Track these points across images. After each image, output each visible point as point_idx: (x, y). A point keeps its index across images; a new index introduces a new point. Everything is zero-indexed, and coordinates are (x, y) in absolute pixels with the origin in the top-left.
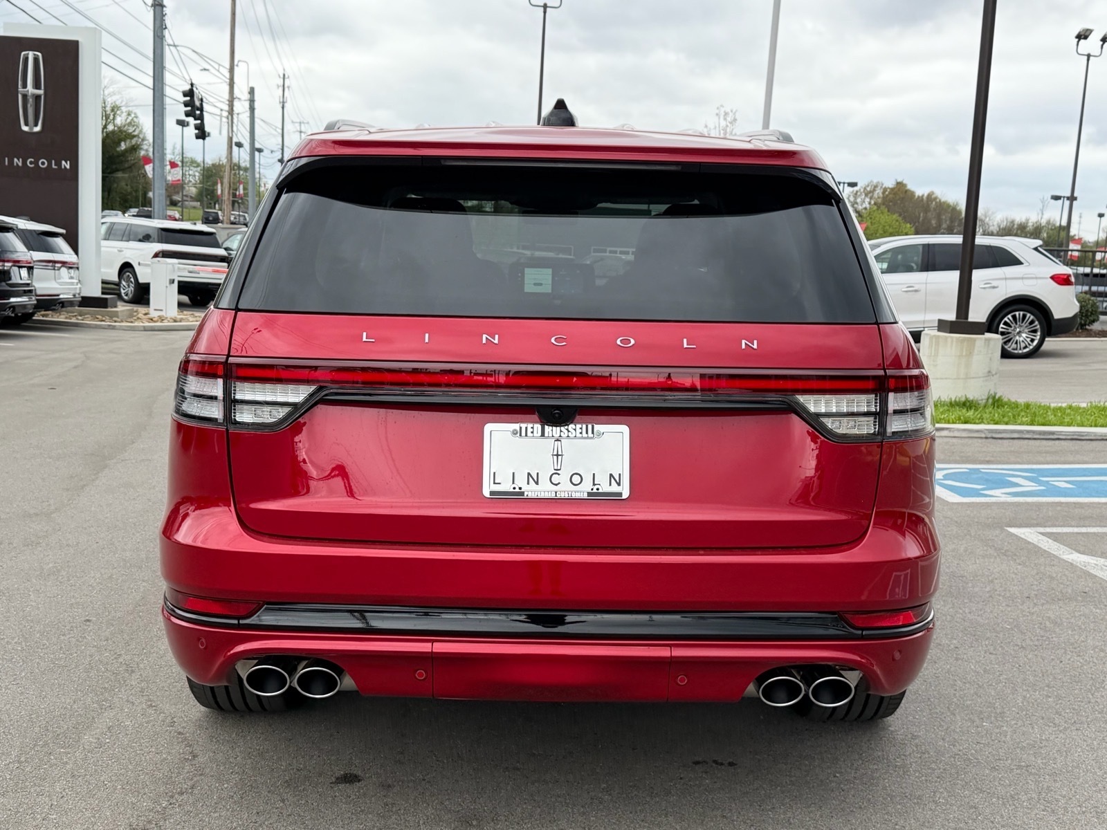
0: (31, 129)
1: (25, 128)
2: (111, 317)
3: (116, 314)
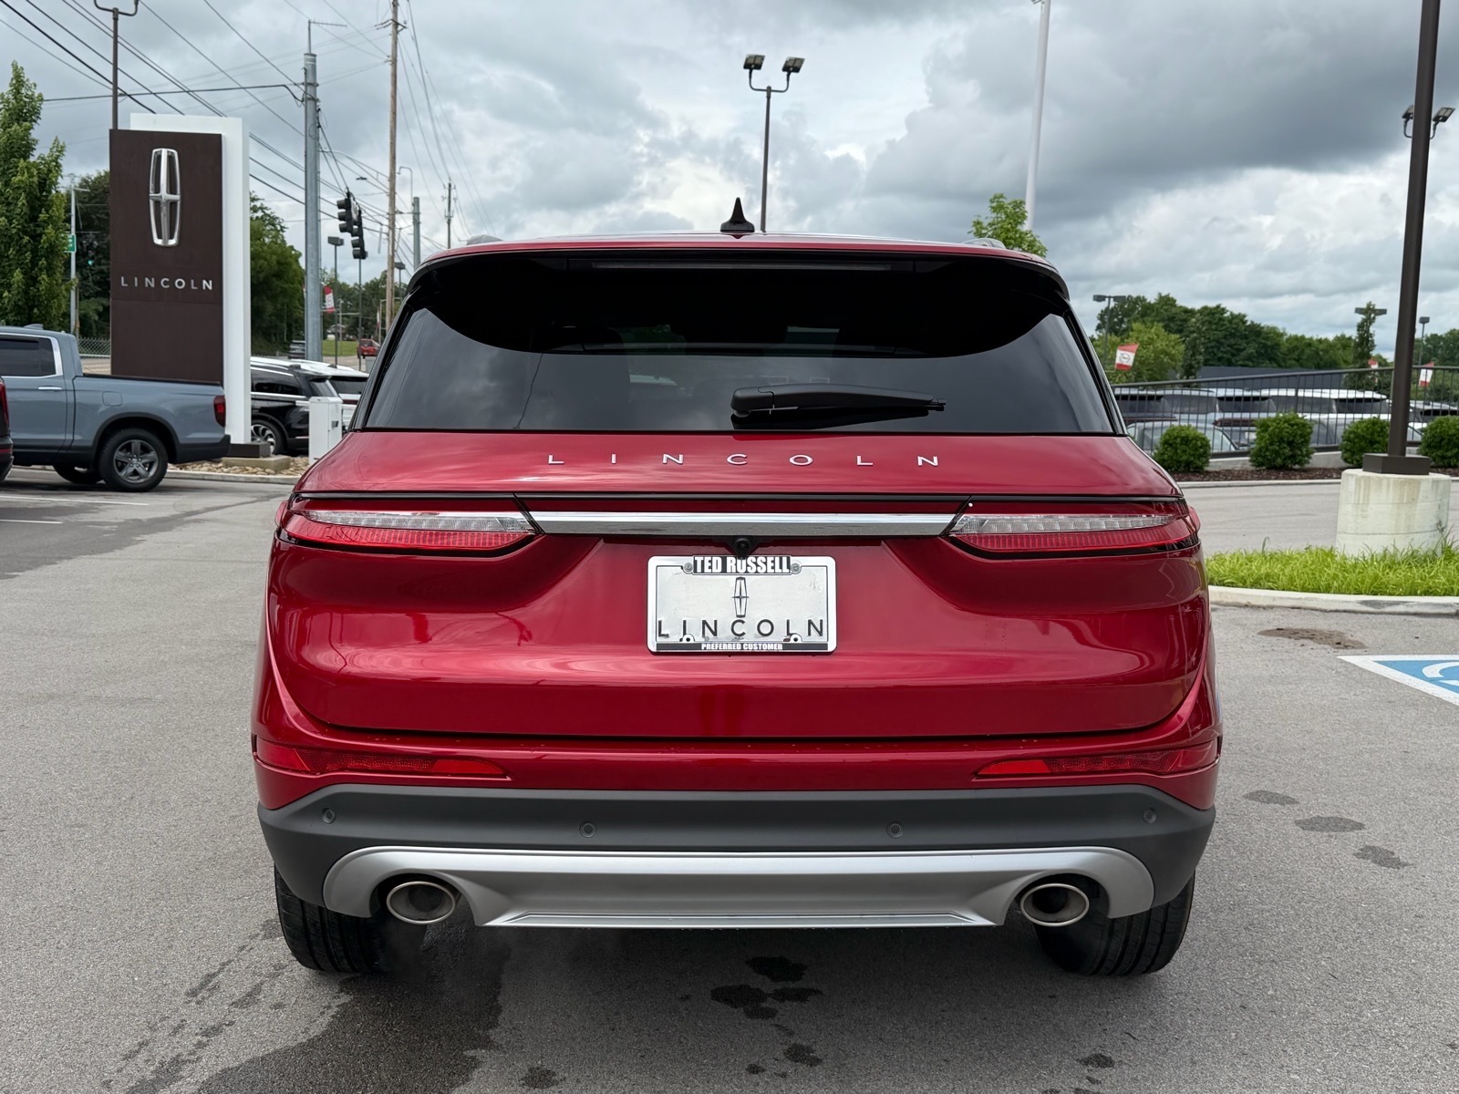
0: (165, 242)
1: (158, 242)
2: (264, 469)
3: (268, 465)
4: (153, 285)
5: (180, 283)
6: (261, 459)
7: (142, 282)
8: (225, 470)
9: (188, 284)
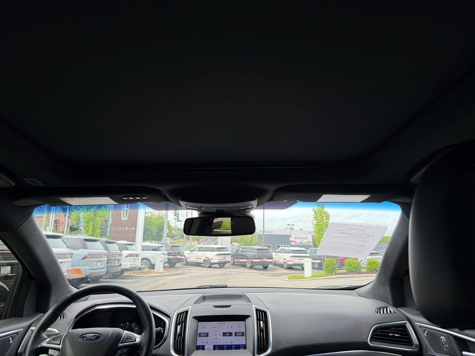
0: (124, 219)
1: (123, 219)
2: (142, 273)
3: (143, 272)
4: (121, 229)
5: (127, 229)
6: (142, 271)
7: (118, 229)
8: (133, 274)
9: (129, 229)
